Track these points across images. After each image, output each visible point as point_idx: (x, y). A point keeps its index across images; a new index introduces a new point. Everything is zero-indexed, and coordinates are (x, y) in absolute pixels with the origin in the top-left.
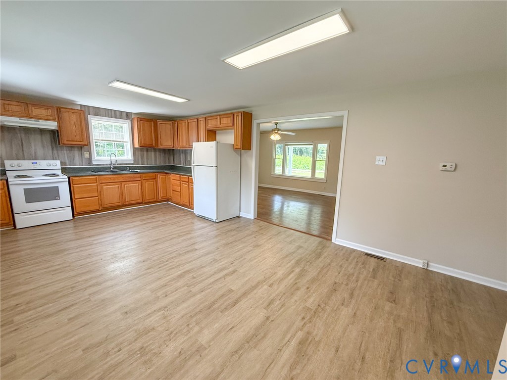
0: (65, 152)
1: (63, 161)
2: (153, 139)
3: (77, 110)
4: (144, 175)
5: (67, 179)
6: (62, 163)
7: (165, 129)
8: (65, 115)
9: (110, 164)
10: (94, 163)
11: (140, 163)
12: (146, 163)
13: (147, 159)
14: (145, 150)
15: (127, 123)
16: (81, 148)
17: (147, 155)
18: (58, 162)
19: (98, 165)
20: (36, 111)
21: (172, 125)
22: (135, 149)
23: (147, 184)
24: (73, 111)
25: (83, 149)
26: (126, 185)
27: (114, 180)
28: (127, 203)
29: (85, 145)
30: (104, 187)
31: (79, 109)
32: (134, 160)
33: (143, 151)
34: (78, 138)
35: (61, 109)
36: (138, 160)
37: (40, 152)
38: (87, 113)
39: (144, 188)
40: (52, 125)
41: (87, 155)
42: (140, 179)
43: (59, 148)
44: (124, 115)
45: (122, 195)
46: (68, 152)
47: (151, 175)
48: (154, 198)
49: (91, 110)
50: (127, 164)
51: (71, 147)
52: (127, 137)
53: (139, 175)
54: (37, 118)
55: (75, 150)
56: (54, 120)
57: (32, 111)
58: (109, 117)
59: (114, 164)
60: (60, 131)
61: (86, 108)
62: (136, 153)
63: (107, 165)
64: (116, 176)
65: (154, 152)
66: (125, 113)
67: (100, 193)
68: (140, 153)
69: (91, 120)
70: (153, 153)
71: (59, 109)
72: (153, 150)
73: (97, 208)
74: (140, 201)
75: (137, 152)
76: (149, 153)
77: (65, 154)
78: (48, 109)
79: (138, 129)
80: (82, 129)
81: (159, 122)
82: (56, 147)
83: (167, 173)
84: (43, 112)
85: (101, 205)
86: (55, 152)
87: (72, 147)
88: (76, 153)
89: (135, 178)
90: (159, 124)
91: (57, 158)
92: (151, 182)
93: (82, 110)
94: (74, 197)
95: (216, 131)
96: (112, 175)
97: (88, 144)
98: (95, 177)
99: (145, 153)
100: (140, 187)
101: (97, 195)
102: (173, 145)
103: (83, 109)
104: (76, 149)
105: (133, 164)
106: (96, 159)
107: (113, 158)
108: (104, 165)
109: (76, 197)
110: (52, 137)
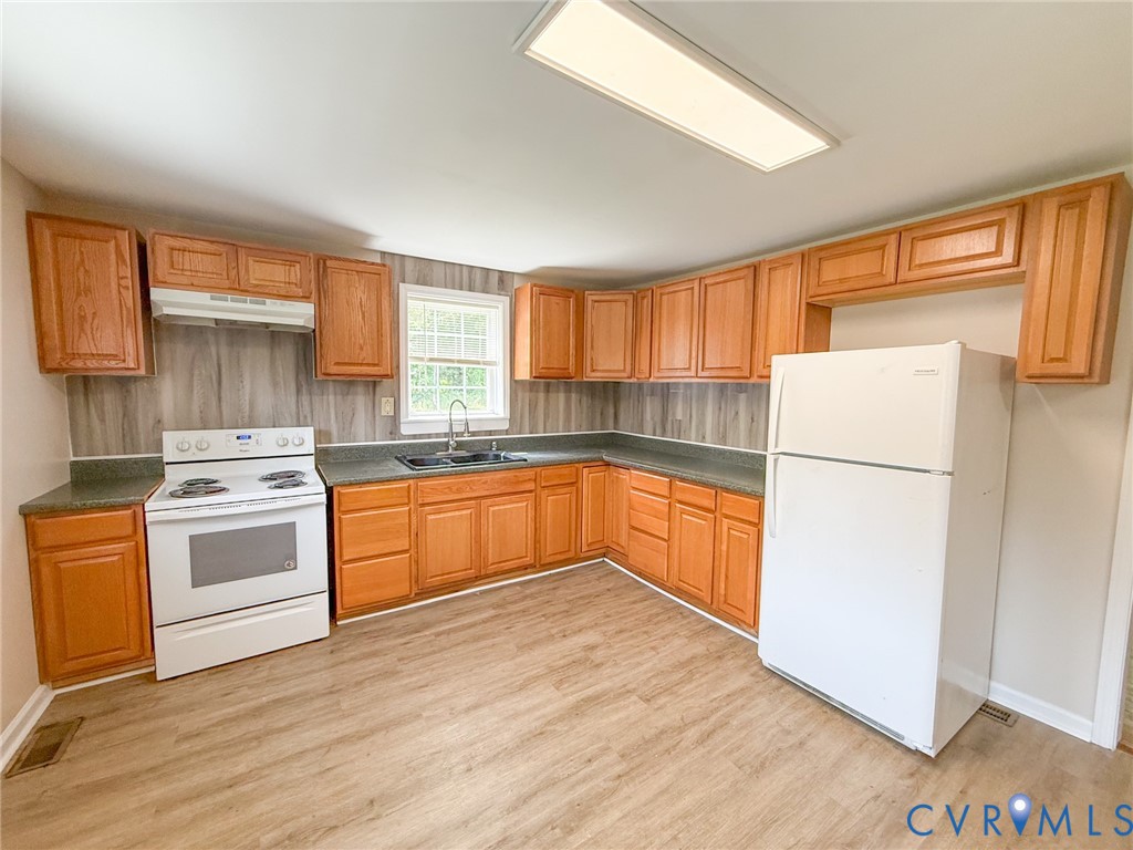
0: (331, 397)
1: (323, 427)
2: (572, 351)
3: (373, 264)
4: (545, 472)
5: (323, 498)
6: (320, 435)
7: (610, 320)
8: (338, 281)
9: (446, 435)
10: (405, 430)
11: (527, 429)
12: (541, 426)
13: (546, 416)
14: (542, 388)
15: (501, 306)
16: (373, 384)
17: (547, 400)
18: (308, 433)
19: (414, 437)
20: (258, 271)
21: (630, 303)
22: (515, 384)
23: (552, 503)
24: (360, 267)
25: (378, 389)
26: (491, 509)
27: (459, 491)
28: (492, 569)
29: (386, 376)
30: (430, 517)
31: (379, 261)
32: (512, 420)
33: (537, 391)
34: (367, 354)
35: (329, 263)
36: (522, 417)
37: (265, 402)
38: (397, 278)
39: (543, 513)
40: (299, 314)
41: (386, 408)
42: (531, 486)
43: (315, 386)
44: (494, 279)
45: (478, 541)
46: (339, 397)
47: (565, 471)
48: (569, 551)
49: (409, 266)
50: (490, 433)
51: (349, 383)
52: (496, 349)
53: (530, 473)
54: (261, 292)
55: (356, 394)
56: (306, 298)
57: (247, 271)
58: (454, 288)
59: (458, 434)
60: (321, 333)
61: (397, 260)
62: (517, 396)
63: (438, 435)
64: (468, 478)
65: (566, 392)
66: (497, 274)
67: (416, 536)
68: (527, 394)
69: (407, 298)
70: (562, 396)
71: (322, 264)
72: (562, 388)
73: (403, 589)
74: (529, 560)
75: (520, 394)
76: (552, 395)
77: (329, 404)
78: (292, 263)
79: (533, 322)
80: (380, 330)
81: (590, 297)
82: (309, 383)
83: (608, 464)
84: (277, 273)
85: (417, 582)
86: (305, 399)
87: (351, 383)
88: (360, 400)
89: (518, 482)
90: (590, 303)
91: (309, 419)
92: (564, 495)
93: (384, 265)
94: (341, 556)
95: (829, 310)
96: (457, 474)
97: (394, 374)
98: (404, 485)
99: (542, 396)
100: (531, 514)
101: (407, 547)
102: (628, 368)
103: (388, 262)
104: (360, 389)
105: (507, 432)
106: (410, 418)
107: (458, 414)
108: (429, 436)
109: (346, 558)
110: (301, 353)
